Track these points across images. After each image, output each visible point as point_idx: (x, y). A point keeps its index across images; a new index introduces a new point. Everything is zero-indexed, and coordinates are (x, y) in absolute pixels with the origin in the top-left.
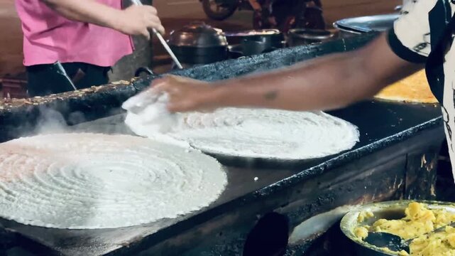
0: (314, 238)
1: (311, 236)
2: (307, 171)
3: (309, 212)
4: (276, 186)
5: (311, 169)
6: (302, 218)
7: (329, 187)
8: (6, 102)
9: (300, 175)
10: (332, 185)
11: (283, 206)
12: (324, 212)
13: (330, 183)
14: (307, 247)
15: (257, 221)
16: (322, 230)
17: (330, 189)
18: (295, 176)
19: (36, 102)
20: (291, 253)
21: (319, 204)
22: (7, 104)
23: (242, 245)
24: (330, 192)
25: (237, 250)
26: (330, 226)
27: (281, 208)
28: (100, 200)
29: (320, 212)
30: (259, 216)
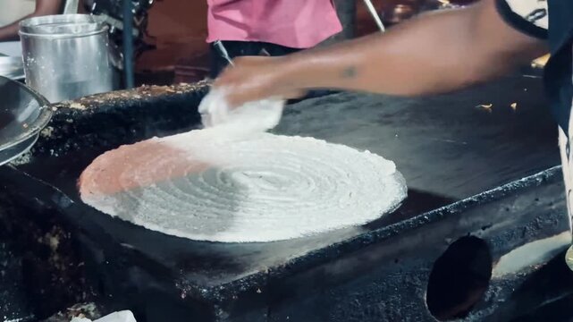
0: (529, 271)
1: (525, 268)
2: (517, 182)
3: (522, 237)
4: (471, 202)
5: (523, 179)
6: (512, 245)
7: (551, 204)
8: (144, 90)
9: (506, 188)
10: (556, 202)
11: (484, 228)
12: (544, 238)
13: (553, 200)
14: (520, 283)
15: (447, 247)
16: (541, 261)
17: (553, 207)
18: (500, 188)
19: (180, 90)
20: (496, 290)
21: (538, 228)
22: (144, 92)
23: (427, 277)
24: (553, 211)
25: (418, 282)
26: (552, 257)
27: (482, 231)
28: (240, 213)
29: (538, 237)
30: (449, 240)
